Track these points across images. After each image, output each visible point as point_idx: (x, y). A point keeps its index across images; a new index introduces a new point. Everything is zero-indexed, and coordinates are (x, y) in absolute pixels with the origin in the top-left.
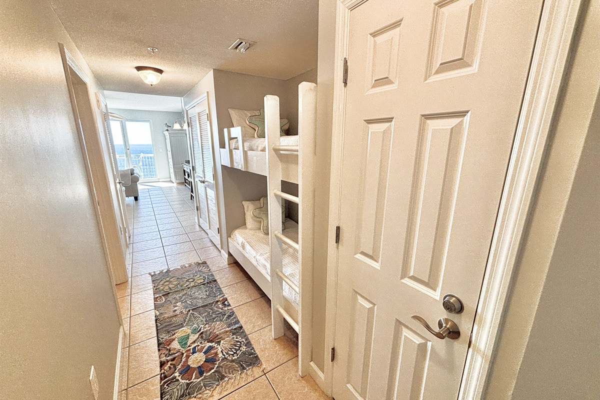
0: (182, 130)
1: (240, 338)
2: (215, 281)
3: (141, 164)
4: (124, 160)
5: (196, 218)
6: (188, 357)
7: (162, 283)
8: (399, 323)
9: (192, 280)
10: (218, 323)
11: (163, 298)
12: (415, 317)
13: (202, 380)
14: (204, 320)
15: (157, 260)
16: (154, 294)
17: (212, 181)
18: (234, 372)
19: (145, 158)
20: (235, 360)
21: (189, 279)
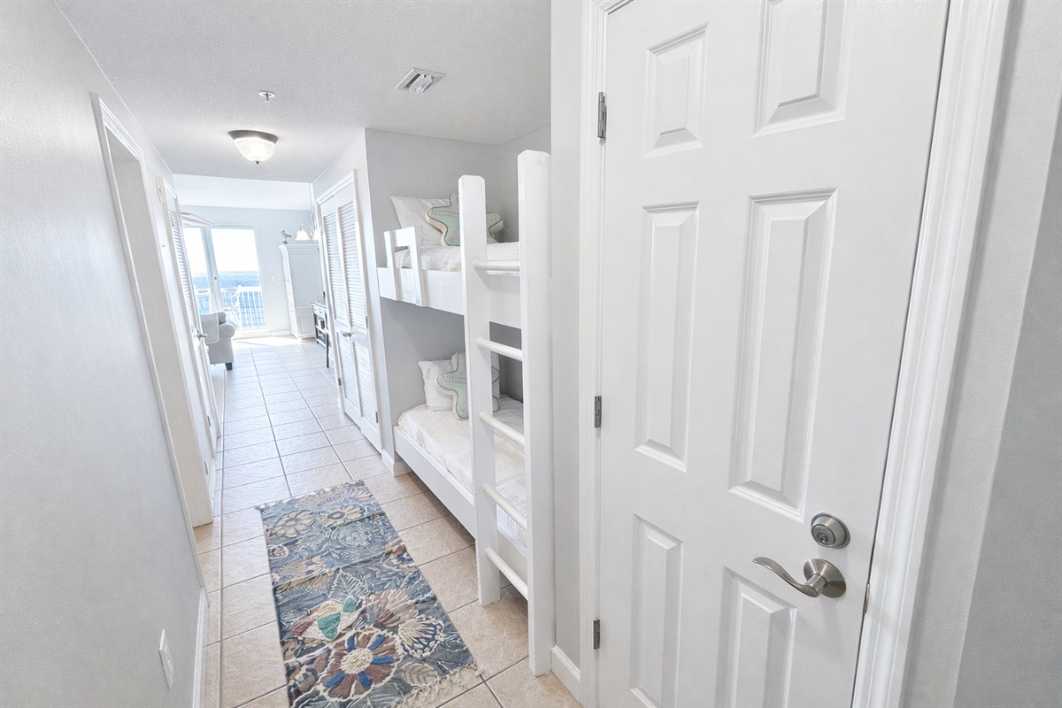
0: (311, 241)
1: (434, 619)
2: (382, 514)
3: (238, 304)
4: (207, 298)
5: (339, 400)
6: (340, 656)
7: (281, 523)
8: (730, 575)
9: (338, 515)
10: (392, 591)
11: (285, 548)
12: (762, 561)
13: (369, 695)
14: (366, 586)
15: (269, 481)
16: (268, 544)
17: (366, 332)
18: (428, 678)
19: (245, 294)
20: (428, 657)
21: (333, 514)
